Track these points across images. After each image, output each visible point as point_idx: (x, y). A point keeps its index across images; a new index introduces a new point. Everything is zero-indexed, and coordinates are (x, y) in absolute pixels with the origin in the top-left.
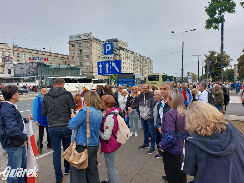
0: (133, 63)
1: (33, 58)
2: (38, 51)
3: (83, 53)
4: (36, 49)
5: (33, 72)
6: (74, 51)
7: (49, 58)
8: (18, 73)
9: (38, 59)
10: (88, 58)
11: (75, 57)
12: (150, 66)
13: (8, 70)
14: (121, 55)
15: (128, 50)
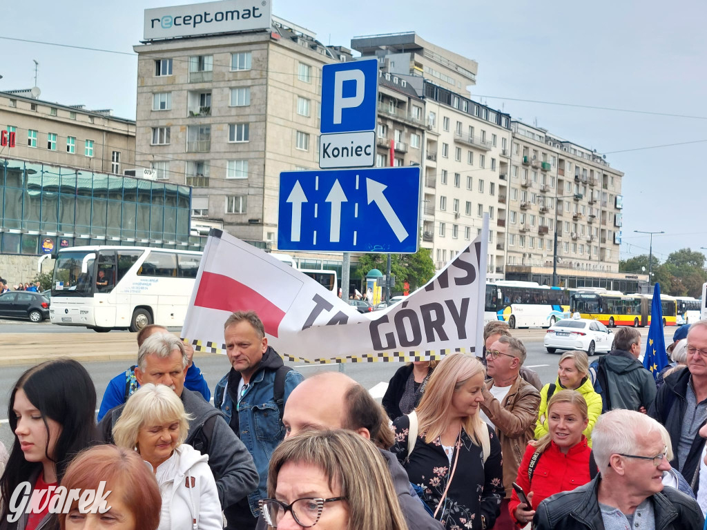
0: (502, 177)
3: (214, 111)
6: (165, 98)
7: (23, 127)
10: (239, 138)
11: (168, 132)
14: (434, 130)
15: (479, 105)
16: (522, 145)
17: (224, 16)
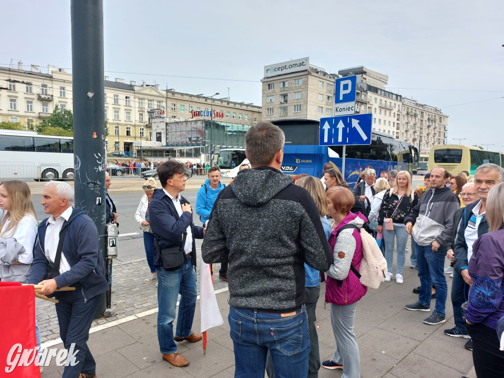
0: (398, 120)
1: (199, 112)
2: (206, 98)
3: (288, 101)
4: (203, 96)
5: (198, 138)
6: (272, 98)
7: (225, 111)
8: (172, 140)
9: (206, 114)
10: (298, 111)
11: (273, 110)
12: (440, 129)
13: (157, 133)
14: (371, 103)
15: (389, 92)
16: (406, 107)
17: (292, 66)
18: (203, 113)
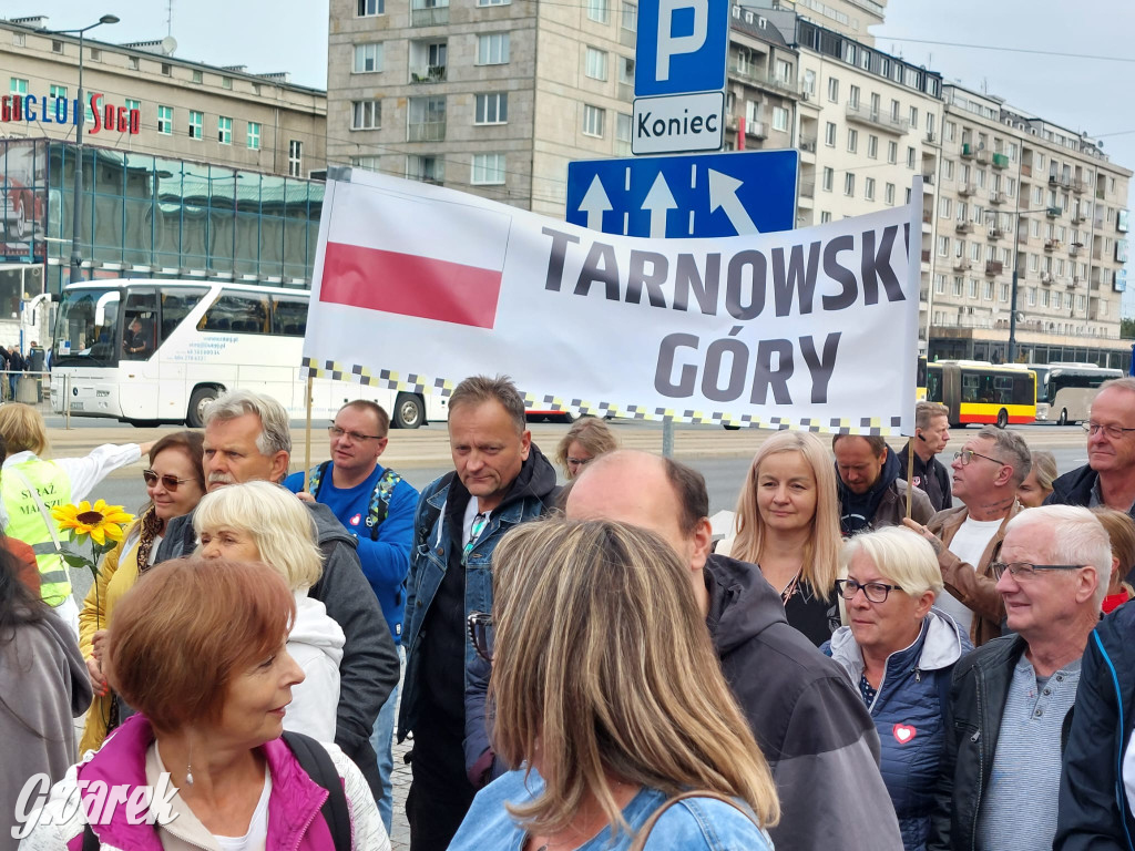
0: (925, 179)
1: (17, 99)
2: (58, 39)
3: (451, 74)
4: (43, 24)
5: (9, 223)
6: (373, 52)
7: (149, 100)
9: (51, 114)
10: (492, 117)
11: (378, 109)
12: (1098, 224)
14: (813, 100)
15: (888, 58)
16: (960, 125)
18: (36, 108)
